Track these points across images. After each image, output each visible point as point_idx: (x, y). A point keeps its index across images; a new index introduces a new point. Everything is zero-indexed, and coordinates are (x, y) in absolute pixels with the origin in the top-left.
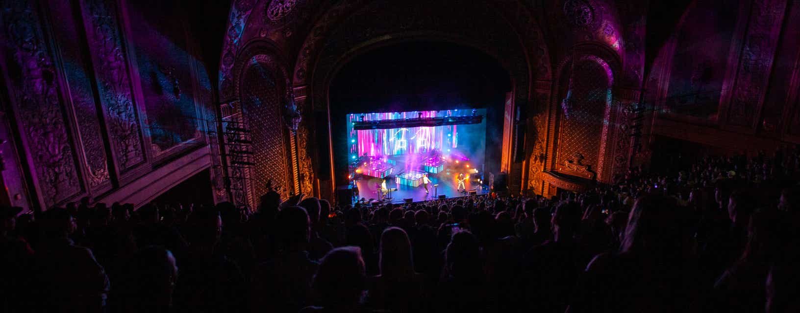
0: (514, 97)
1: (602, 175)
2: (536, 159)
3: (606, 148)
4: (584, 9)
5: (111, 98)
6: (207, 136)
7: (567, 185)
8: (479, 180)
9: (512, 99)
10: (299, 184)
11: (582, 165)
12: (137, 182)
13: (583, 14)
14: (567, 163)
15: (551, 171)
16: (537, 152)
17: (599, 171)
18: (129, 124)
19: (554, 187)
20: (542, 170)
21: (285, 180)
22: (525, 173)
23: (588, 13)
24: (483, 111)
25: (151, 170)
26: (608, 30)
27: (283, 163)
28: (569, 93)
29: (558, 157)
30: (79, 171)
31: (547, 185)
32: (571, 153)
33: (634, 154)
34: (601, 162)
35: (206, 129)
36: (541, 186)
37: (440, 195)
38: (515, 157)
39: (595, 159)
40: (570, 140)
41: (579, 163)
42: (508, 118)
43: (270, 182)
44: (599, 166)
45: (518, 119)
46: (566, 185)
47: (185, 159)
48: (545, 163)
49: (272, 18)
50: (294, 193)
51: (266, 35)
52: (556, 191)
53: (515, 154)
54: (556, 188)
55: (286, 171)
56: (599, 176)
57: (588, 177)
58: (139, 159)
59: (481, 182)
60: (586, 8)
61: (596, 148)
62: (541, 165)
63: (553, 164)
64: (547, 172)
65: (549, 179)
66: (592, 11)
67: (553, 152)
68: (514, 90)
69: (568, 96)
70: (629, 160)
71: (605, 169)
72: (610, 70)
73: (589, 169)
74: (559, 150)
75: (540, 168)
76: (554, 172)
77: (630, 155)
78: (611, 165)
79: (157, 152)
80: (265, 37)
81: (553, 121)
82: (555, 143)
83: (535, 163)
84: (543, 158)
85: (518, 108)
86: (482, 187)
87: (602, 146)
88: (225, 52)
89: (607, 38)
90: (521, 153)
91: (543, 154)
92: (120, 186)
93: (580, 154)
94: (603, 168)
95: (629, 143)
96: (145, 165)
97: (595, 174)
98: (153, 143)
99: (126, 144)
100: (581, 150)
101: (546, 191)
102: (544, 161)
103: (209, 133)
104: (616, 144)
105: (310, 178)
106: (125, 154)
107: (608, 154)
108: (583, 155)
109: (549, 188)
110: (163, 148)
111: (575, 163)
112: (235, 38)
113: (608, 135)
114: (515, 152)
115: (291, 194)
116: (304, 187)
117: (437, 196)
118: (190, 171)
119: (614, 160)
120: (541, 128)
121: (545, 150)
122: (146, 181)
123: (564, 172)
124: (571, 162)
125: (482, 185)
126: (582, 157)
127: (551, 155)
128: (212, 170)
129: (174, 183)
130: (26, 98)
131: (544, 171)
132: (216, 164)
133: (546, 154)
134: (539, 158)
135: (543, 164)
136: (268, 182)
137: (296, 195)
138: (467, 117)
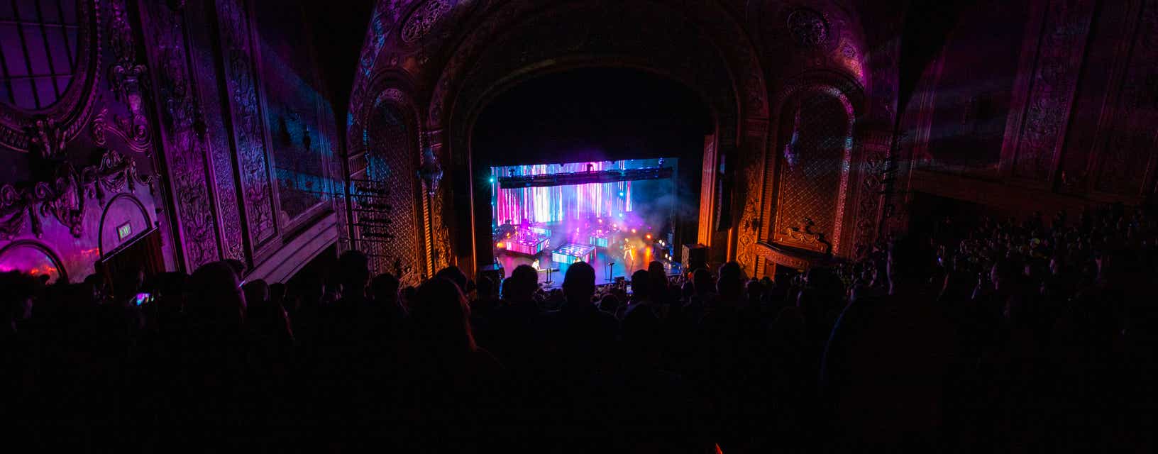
0: (717, 141)
1: (840, 246)
2: (747, 226)
3: (845, 210)
4: (814, 23)
5: (246, 153)
6: (333, 199)
7: (791, 260)
8: (666, 256)
9: (714, 144)
10: (433, 262)
11: (812, 234)
12: (270, 261)
13: (813, 30)
14: (790, 231)
15: (768, 243)
16: (748, 216)
17: (836, 241)
18: (261, 185)
19: (772, 264)
20: (756, 242)
21: (415, 258)
22: (732, 245)
23: (821, 27)
24: (673, 162)
25: (282, 245)
26: (848, 52)
27: (413, 235)
28: (794, 136)
29: (778, 223)
30: (220, 249)
31: (762, 260)
32: (796, 217)
33: (884, 216)
34: (838, 229)
35: (333, 192)
36: (754, 262)
37: (617, 276)
38: (718, 224)
39: (829, 226)
40: (794, 200)
41: (808, 231)
42: (708, 171)
43: (398, 260)
44: (835, 234)
45: (722, 170)
46: (789, 261)
47: (314, 230)
48: (760, 232)
49: (406, 40)
50: (427, 275)
51: (397, 63)
52: (775, 268)
53: (718, 220)
54: (775, 265)
55: (417, 245)
56: (835, 248)
57: (820, 250)
58: (270, 231)
59: (670, 258)
60: (818, 22)
61: (831, 210)
62: (754, 234)
63: (771, 231)
64: (762, 244)
65: (766, 253)
66: (826, 26)
67: (771, 218)
68: (717, 132)
69: (793, 140)
70: (878, 226)
71: (844, 238)
72: (850, 105)
73: (822, 239)
74: (779, 214)
75: (753, 238)
76: (772, 244)
77: (878, 220)
78: (853, 233)
79: (286, 223)
80: (396, 65)
81: (771, 173)
82: (774, 204)
83: (746, 231)
84: (757, 224)
85: (723, 158)
86: (672, 265)
87: (839, 207)
88: (356, 87)
89: (846, 61)
90: (727, 218)
91: (757, 219)
92: (255, 266)
93: (809, 219)
94: (841, 238)
95: (877, 203)
96: (277, 238)
97: (830, 247)
98: (282, 210)
99: (258, 211)
100: (810, 213)
101: (761, 270)
102: (758, 229)
103: (336, 194)
104: (859, 204)
105: (447, 255)
106: (258, 225)
107: (847, 219)
108: (813, 220)
109: (766, 266)
110: (291, 216)
111: (801, 230)
112: (367, 68)
113: (847, 192)
114: (719, 216)
115: (423, 276)
116: (438, 267)
117: (613, 278)
118: (318, 246)
119: (856, 226)
120: (753, 183)
121: (759, 213)
122: (276, 259)
123: (786, 243)
124: (796, 229)
125: (671, 263)
126: (812, 224)
127: (768, 221)
128: (338, 245)
129: (303, 262)
130: (177, 155)
131: (758, 243)
132: (343, 237)
133: (761, 219)
134: (751, 225)
135: (757, 233)
136: (397, 262)
137: (430, 278)
138: (653, 171)
